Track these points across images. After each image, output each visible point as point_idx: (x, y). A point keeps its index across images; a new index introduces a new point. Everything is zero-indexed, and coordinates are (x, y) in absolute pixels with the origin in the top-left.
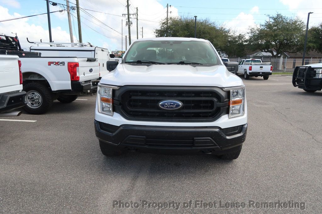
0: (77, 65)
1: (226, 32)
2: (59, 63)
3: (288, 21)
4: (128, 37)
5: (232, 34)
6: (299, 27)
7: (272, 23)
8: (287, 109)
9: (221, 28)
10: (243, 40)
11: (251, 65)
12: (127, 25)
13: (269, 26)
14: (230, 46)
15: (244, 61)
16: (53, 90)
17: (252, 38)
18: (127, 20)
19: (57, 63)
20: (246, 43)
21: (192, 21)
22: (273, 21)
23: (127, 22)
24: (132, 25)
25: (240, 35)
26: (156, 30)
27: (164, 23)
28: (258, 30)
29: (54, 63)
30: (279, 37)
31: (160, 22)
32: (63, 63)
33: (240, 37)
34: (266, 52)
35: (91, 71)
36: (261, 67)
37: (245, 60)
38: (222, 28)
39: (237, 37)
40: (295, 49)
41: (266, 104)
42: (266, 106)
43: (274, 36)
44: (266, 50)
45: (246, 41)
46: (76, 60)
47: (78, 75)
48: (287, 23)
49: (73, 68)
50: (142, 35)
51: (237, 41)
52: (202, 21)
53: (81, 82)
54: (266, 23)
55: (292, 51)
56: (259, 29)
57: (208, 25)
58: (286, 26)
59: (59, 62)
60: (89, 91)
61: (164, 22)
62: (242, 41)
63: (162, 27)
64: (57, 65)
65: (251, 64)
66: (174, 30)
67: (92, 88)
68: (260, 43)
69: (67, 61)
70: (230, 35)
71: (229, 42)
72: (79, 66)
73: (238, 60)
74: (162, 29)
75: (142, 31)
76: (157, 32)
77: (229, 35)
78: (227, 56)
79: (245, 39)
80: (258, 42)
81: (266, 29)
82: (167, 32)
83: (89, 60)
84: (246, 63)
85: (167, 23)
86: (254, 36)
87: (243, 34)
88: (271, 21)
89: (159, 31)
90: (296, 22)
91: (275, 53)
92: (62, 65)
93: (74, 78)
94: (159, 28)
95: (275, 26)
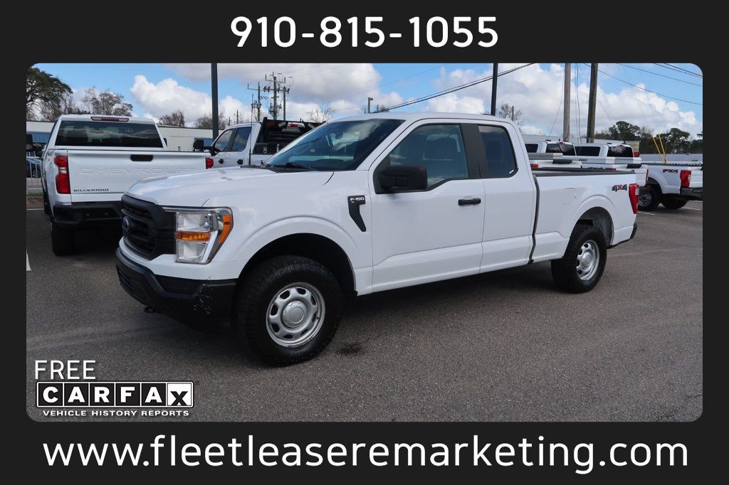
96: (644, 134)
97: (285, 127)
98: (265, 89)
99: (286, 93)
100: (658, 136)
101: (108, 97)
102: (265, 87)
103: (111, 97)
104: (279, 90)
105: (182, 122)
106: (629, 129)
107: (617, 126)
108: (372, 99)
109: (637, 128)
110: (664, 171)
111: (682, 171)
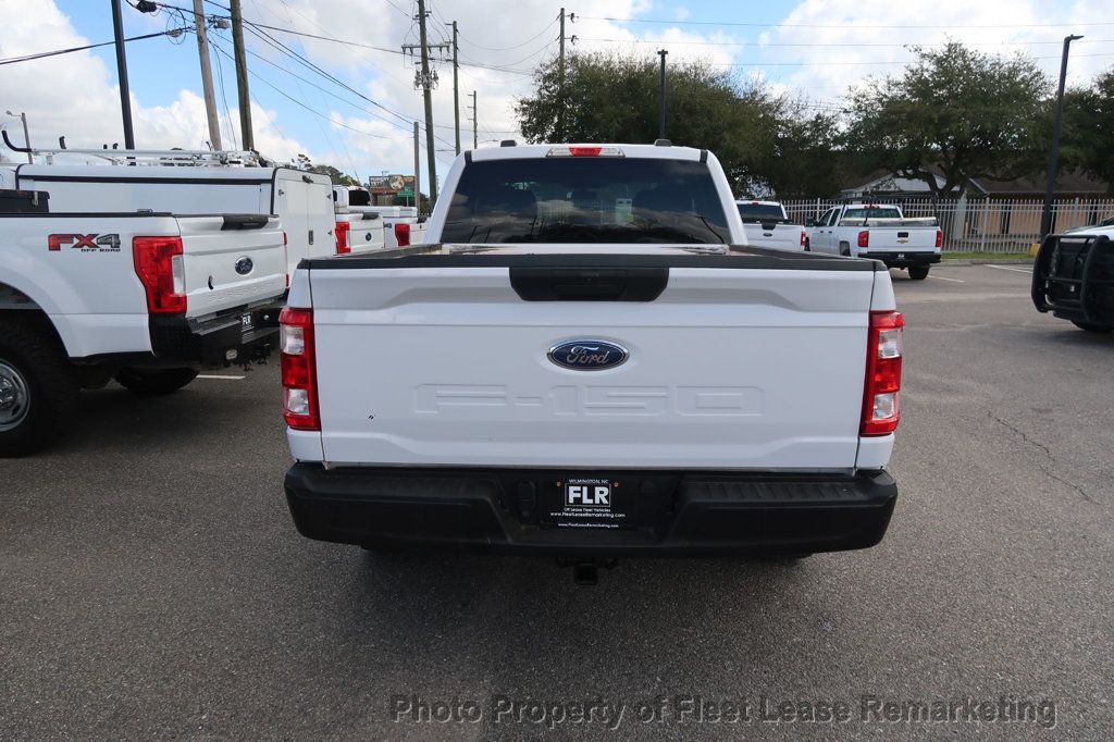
0: (172, 247)
1: (769, 107)
2: (94, 241)
3: (987, 67)
4: (423, 126)
5: (789, 115)
6: (1026, 89)
7: (932, 76)
8: (1040, 411)
9: (752, 94)
10: (828, 137)
11: (864, 229)
12: (418, 85)
13: (919, 86)
14: (783, 157)
15: (838, 211)
16: (72, 354)
17: (860, 129)
18: (420, 67)
19: (86, 242)
20: (839, 147)
21: (649, 68)
22: (933, 68)
23: (418, 73)
24: (435, 85)
25: (818, 117)
26: (522, 102)
27: (547, 78)
28: (880, 100)
29: (76, 241)
30: (954, 126)
31: (537, 71)
32: (113, 242)
33: (820, 124)
34: (910, 177)
35: (244, 267)
36: (900, 235)
37: (841, 207)
38: (755, 93)
39: (808, 126)
40: (1009, 166)
41: (949, 390)
42: (952, 400)
43: (936, 121)
44: (909, 171)
45: (838, 140)
46: (168, 227)
47: (178, 290)
48: (983, 75)
49: (156, 260)
50: (475, 120)
51: (806, 141)
52: (682, 70)
53: (195, 320)
54: (909, 74)
55: (999, 174)
56: (885, 96)
57: (705, 84)
58: (980, 85)
59: (94, 236)
60: (231, 355)
61: (549, 71)
62: (826, 140)
63: (544, 92)
64: (86, 247)
65: (865, 225)
66: (586, 103)
67: (247, 338)
68: (888, 146)
69: (127, 229)
70: (784, 117)
71: (781, 142)
72: (182, 253)
73: (816, 208)
74: (543, 97)
75: (475, 108)
76: (524, 110)
77: (778, 117)
78: (773, 193)
79: (836, 133)
80: (881, 144)
81: (908, 96)
82: (563, 108)
83: (233, 224)
84: (847, 219)
85: (562, 78)
86: (866, 120)
87: (828, 114)
88: (927, 70)
89: (531, 104)
90: (1014, 70)
91: (941, 183)
92: (109, 247)
93: (164, 303)
94: (533, 96)
95: (940, 85)
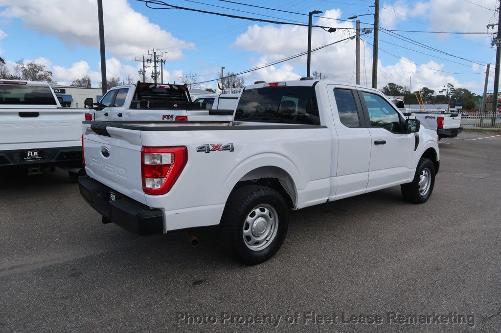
96: (405, 91)
97: (155, 88)
98: (148, 60)
99: (163, 64)
100: (414, 93)
101: (34, 66)
102: (148, 59)
103: (36, 67)
104: (158, 61)
105: (89, 84)
106: (396, 88)
107: (388, 86)
108: (224, 68)
109: (401, 87)
110: (426, 117)
111: (438, 117)
